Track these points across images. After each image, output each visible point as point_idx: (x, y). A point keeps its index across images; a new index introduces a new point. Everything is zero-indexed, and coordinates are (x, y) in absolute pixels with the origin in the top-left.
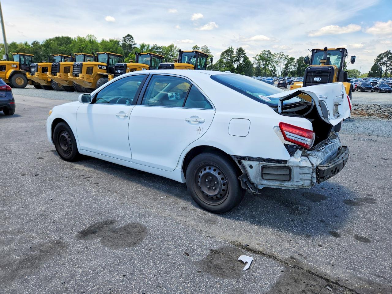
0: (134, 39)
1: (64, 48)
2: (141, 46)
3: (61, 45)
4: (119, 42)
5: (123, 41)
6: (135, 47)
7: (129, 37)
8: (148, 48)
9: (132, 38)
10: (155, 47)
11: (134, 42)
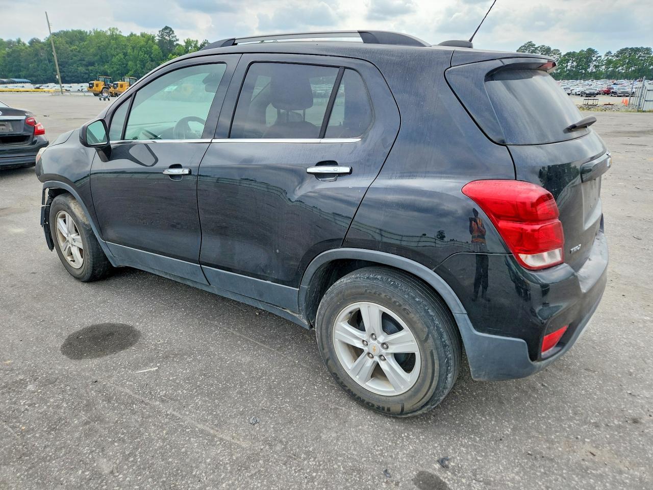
0: (174, 32)
1: (76, 47)
2: (186, 43)
3: (71, 43)
4: (153, 37)
5: (159, 36)
6: (177, 44)
7: (167, 31)
8: (196, 45)
9: (171, 32)
10: (205, 43)
11: (175, 36)
